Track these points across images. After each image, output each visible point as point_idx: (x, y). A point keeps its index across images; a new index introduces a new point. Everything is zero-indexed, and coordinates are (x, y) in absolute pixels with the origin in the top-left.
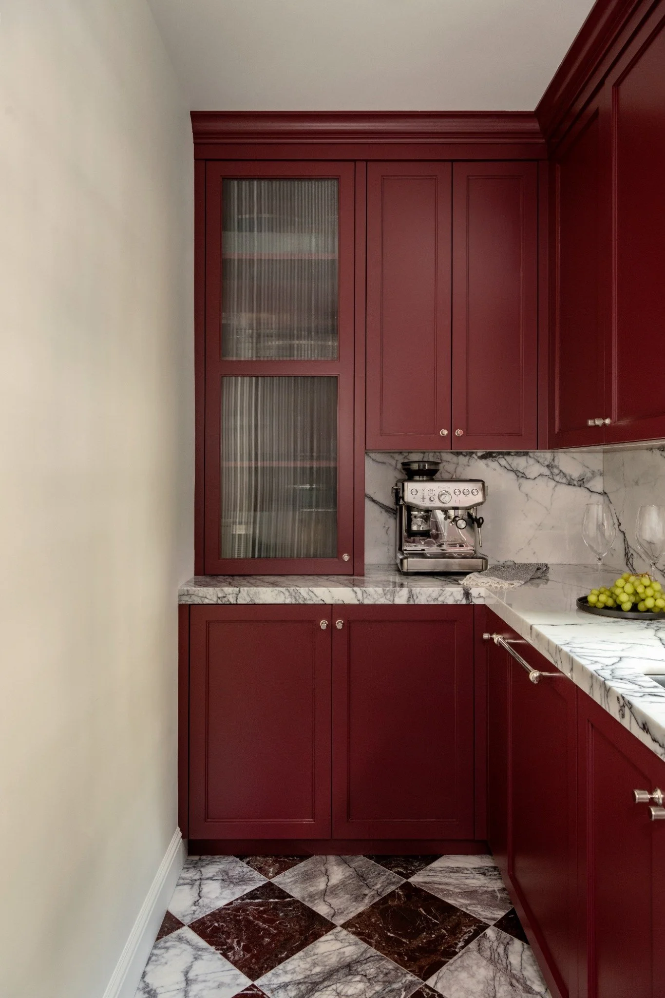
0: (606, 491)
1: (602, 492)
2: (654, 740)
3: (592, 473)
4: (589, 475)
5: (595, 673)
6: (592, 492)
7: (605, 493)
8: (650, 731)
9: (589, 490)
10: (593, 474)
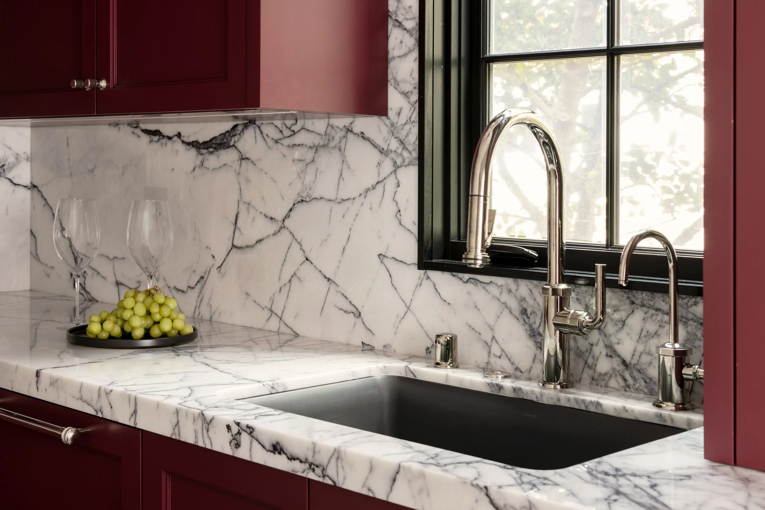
0: (35, 183)
1: (29, 184)
2: (292, 458)
3: (16, 156)
4: (12, 159)
5: (180, 406)
6: (15, 184)
7: (35, 186)
8: (284, 450)
9: (12, 182)
10: (17, 158)
